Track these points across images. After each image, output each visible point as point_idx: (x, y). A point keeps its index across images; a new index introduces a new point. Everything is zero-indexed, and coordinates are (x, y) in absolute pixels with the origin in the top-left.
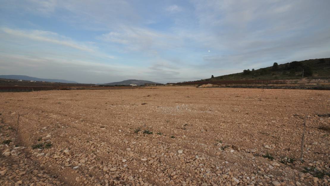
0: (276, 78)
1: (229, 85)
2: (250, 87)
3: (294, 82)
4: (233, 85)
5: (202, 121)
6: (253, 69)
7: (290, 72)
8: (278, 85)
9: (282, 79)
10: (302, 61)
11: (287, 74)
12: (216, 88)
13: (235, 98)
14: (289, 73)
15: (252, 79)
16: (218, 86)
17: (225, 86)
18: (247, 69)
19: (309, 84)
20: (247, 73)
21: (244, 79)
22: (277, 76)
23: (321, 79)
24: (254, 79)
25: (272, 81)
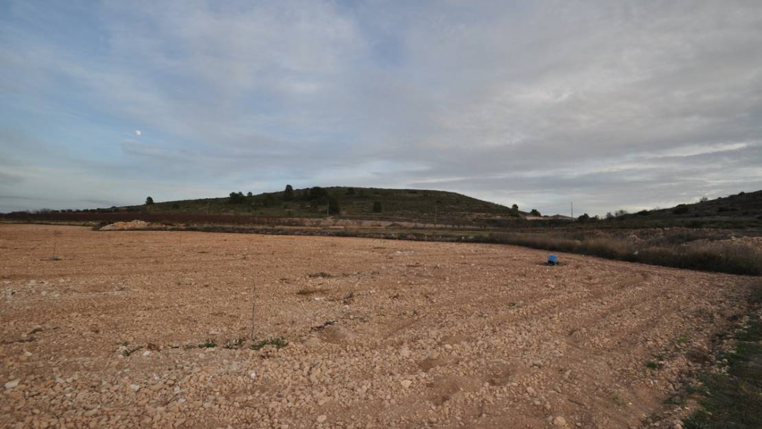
0: (290, 215)
1: (195, 225)
2: (241, 231)
3: (315, 223)
4: (205, 225)
5: (89, 315)
6: (250, 193)
7: (311, 206)
8: (292, 228)
9: (299, 217)
10: (327, 188)
11: (307, 208)
12: (159, 232)
13: (196, 256)
14: (309, 206)
15: (248, 214)
16: (164, 226)
17: (184, 228)
18: (237, 192)
19: (335, 227)
20: (236, 199)
21: (231, 213)
22: (292, 210)
23: (351, 218)
24: (251, 214)
25: (283, 220)
